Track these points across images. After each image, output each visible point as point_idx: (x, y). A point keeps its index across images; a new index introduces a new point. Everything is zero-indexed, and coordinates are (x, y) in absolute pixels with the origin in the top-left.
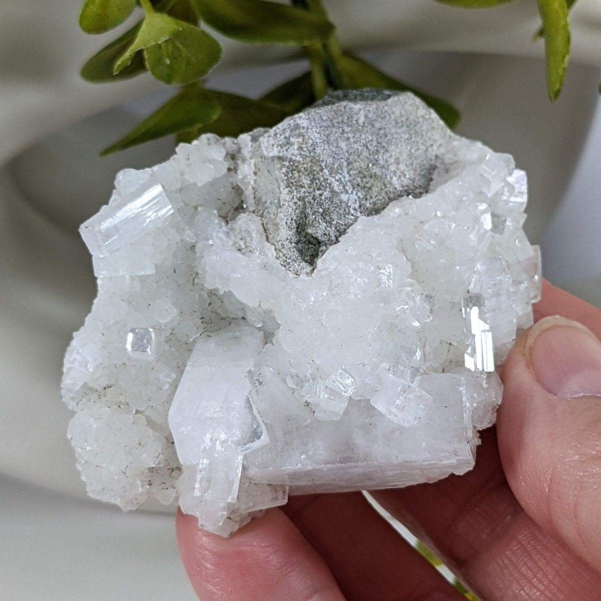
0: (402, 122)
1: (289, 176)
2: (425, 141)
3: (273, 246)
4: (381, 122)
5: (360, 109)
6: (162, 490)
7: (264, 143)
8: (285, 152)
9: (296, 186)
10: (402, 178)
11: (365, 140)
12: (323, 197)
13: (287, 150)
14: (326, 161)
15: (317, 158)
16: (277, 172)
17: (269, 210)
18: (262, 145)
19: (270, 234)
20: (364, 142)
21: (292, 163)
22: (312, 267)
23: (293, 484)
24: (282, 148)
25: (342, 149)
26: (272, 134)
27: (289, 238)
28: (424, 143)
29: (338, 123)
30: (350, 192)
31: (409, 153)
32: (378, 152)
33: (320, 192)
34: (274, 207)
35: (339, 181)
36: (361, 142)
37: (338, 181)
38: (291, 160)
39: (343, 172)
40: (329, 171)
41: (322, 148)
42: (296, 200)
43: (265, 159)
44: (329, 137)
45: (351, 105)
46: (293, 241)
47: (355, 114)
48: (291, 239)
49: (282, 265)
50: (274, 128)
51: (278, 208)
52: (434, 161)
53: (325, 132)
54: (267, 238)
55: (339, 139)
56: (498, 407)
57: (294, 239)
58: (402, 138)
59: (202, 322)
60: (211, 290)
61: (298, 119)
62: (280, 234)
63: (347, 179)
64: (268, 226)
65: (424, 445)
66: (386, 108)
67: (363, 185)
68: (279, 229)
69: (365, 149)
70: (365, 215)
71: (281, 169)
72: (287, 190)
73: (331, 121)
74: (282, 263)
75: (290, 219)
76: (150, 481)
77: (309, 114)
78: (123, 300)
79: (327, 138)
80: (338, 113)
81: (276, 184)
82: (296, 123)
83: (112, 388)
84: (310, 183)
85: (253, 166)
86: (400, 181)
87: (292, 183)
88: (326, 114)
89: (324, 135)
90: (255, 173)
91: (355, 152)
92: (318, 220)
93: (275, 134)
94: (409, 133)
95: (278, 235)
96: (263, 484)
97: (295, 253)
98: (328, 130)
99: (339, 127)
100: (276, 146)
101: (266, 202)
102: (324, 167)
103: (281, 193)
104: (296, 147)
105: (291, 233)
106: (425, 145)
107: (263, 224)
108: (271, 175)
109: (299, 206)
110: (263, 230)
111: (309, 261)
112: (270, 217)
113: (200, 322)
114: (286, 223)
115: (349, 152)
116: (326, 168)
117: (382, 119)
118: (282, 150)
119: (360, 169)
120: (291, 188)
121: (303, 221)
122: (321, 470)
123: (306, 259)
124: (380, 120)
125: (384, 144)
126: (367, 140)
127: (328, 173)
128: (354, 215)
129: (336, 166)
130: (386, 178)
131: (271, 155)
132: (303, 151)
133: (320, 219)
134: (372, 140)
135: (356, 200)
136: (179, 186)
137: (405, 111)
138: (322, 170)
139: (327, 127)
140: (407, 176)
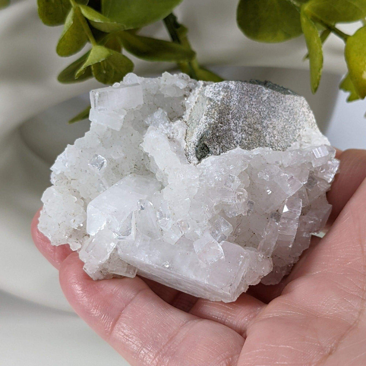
0: (289, 109)
1: (210, 110)
2: (297, 125)
3: (186, 143)
4: (275, 104)
5: (267, 93)
6: (75, 242)
7: (207, 89)
8: (215, 98)
9: (211, 117)
10: (272, 138)
11: (261, 110)
12: (222, 129)
13: (216, 97)
14: (233, 111)
15: (229, 107)
16: (205, 106)
17: (193, 124)
18: (206, 90)
19: (188, 136)
20: (260, 110)
21: (214, 104)
22: (198, 162)
23: (140, 269)
24: (214, 95)
25: (245, 109)
26: (213, 86)
27: (195, 142)
28: (296, 125)
29: (251, 94)
30: (238, 132)
31: (284, 127)
32: (265, 118)
33: (222, 125)
34: (196, 123)
35: (236, 124)
36: (258, 109)
37: (234, 123)
38: (215, 102)
39: (240, 120)
40: (232, 116)
41: (235, 103)
42: (207, 124)
43: (204, 97)
44: (241, 100)
45: (264, 88)
46: (196, 145)
47: (263, 93)
48: (196, 143)
49: (185, 154)
50: (216, 83)
51: (197, 125)
52: (297, 137)
53: (241, 96)
54: (186, 138)
55: (246, 102)
56: (263, 277)
57: (197, 144)
58: (283, 117)
59: (135, 167)
60: (146, 153)
61: (230, 84)
62: (192, 138)
63: (240, 125)
64: (189, 132)
65: (208, 276)
66: (282, 98)
67: (248, 131)
68: (193, 135)
69: (258, 114)
70: (241, 148)
71: (208, 105)
72: (206, 117)
73: (248, 92)
74: (186, 153)
75: (200, 132)
76: (71, 235)
77: (237, 83)
78: (99, 138)
79: (240, 100)
80: (253, 89)
81: (202, 112)
82: (228, 85)
83: (75, 181)
84: (218, 118)
85: (197, 98)
86: (270, 139)
87: (209, 114)
88: (246, 87)
89: (239, 97)
90: (196, 103)
91: (252, 113)
92: (214, 139)
93: (214, 86)
94: (289, 116)
95: (191, 138)
96: (125, 262)
97: (194, 151)
98: (243, 95)
99: (250, 97)
100: (212, 92)
101: (194, 119)
102: (230, 113)
103: (202, 117)
104: (221, 97)
105: (197, 140)
106: (295, 127)
107: (187, 130)
108: (202, 106)
109: (207, 127)
110: (185, 133)
111: (199, 158)
112: (192, 128)
113: (133, 167)
114: (197, 134)
115: (249, 112)
116: (231, 114)
117: (277, 103)
118: (214, 96)
119: (250, 123)
120: (208, 116)
121: (205, 136)
122: (153, 266)
123: (198, 156)
124: (275, 103)
125: (271, 116)
126: (262, 110)
127: (230, 117)
128: (236, 145)
129: (237, 115)
130: (263, 134)
131: (207, 96)
132: (224, 101)
133: (215, 139)
134: (265, 111)
135: (240, 138)
136: (155, 93)
137: (294, 105)
138: (228, 114)
139: (243, 94)
140: (276, 138)
